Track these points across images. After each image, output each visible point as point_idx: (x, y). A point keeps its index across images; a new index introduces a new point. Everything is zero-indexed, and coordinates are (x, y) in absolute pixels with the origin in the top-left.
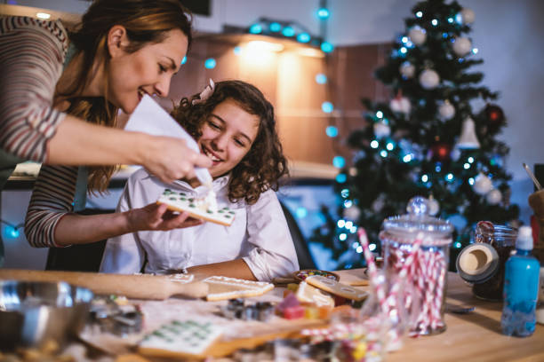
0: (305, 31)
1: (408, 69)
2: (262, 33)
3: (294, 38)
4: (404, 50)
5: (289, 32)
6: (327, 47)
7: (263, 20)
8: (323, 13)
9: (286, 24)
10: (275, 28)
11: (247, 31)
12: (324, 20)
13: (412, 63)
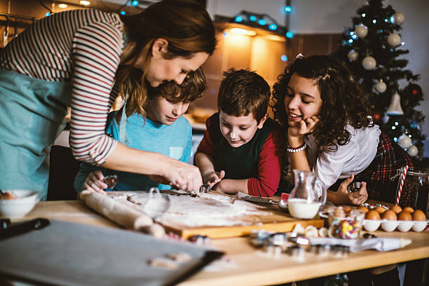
0: (275, 22)
1: (353, 55)
2: (242, 23)
3: (266, 28)
4: (351, 41)
5: (262, 22)
6: (289, 35)
7: (244, 13)
8: (288, 9)
9: (261, 17)
10: (253, 18)
11: (232, 20)
12: (288, 14)
13: (356, 51)
